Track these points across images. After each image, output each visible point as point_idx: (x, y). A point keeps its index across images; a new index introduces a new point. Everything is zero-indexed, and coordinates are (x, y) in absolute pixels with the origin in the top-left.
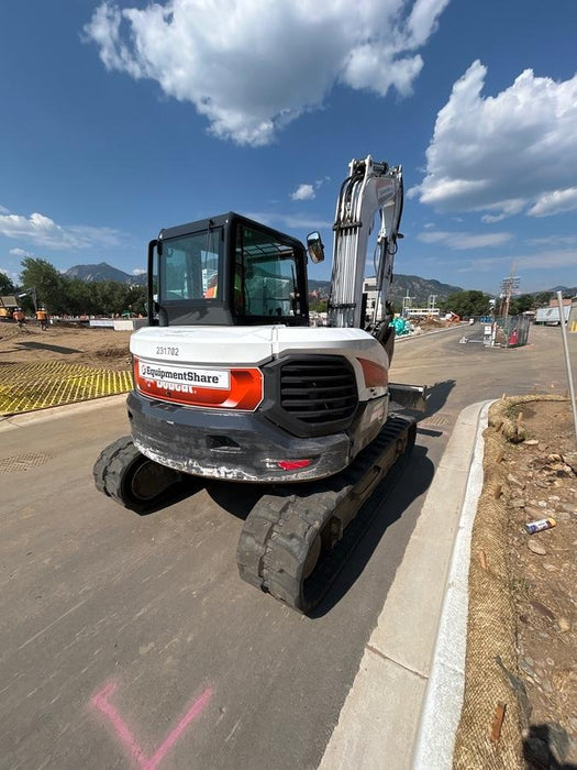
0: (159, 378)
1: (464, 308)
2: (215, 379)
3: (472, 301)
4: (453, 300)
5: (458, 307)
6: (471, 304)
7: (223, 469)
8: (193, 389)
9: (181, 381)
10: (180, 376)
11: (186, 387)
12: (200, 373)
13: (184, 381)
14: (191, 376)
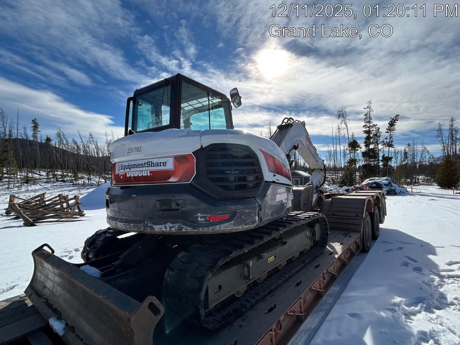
2: (165, 164)
7: (169, 225)
8: (150, 172)
9: (142, 169)
10: (142, 165)
11: (145, 172)
12: (155, 161)
13: (144, 168)
14: (150, 164)
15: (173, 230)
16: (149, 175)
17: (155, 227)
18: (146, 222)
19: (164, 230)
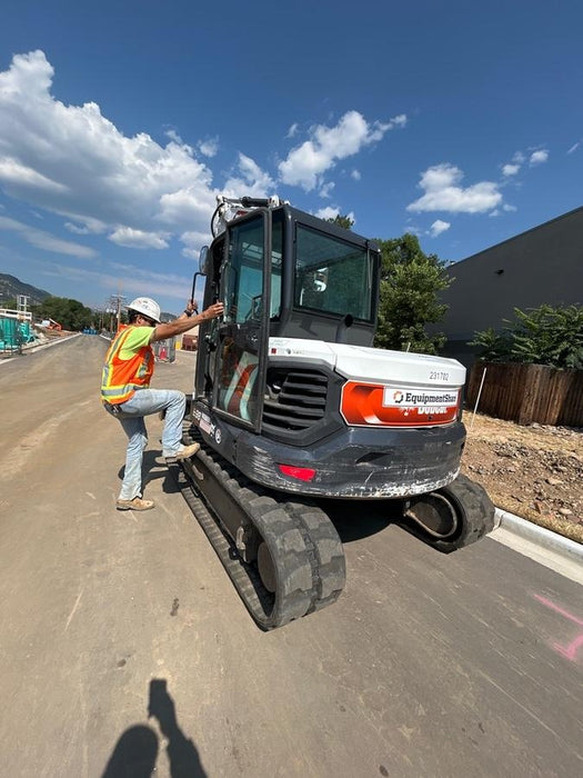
0: (422, 404)
1: (64, 316)
2: (455, 399)
3: (73, 310)
4: (50, 305)
5: (57, 314)
6: (71, 313)
8: (446, 409)
10: (440, 399)
13: (442, 403)
14: (447, 398)
16: (445, 412)
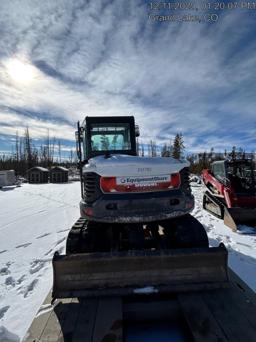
2: (166, 178)
7: (175, 213)
8: (157, 184)
9: (150, 182)
10: (150, 179)
11: (154, 183)
12: (160, 177)
13: (153, 181)
14: (156, 179)
15: (177, 215)
16: (156, 185)
17: (167, 215)
18: (162, 214)
19: (172, 216)
